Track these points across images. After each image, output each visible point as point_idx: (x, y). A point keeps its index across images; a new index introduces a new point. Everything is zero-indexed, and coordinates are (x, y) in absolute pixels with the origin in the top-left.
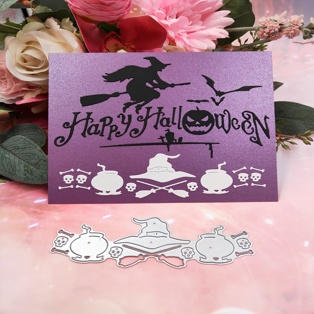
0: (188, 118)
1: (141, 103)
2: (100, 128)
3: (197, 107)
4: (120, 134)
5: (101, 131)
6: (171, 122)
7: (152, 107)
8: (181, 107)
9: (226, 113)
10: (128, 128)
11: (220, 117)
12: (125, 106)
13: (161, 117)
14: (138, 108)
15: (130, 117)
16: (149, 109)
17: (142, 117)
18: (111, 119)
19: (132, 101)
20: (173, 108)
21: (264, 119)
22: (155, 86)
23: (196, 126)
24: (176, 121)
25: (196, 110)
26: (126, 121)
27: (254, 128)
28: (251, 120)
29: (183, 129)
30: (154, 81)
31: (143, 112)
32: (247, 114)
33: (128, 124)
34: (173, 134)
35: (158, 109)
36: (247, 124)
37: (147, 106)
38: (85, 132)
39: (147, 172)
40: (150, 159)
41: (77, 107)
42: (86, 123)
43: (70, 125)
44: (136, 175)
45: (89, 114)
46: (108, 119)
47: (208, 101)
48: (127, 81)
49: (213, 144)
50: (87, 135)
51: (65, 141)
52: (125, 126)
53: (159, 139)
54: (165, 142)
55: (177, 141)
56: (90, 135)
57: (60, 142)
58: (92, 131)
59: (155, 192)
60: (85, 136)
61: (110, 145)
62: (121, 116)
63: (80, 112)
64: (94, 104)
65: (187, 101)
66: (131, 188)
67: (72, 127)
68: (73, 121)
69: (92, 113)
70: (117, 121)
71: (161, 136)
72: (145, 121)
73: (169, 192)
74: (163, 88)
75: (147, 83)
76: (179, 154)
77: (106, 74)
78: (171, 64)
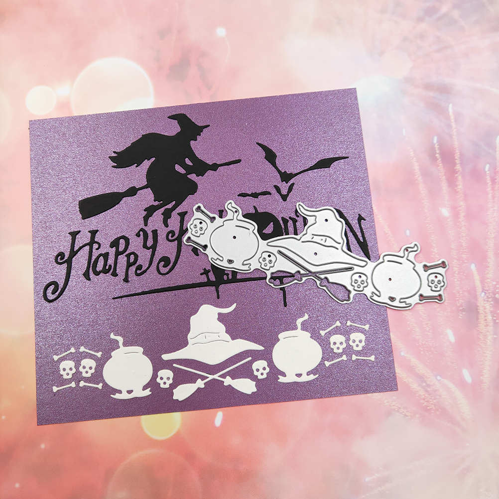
1: (170, 206)
2: (111, 261)
3: (255, 207)
4: (142, 270)
5: (113, 265)
7: (187, 212)
10: (153, 258)
11: (290, 223)
12: (146, 213)
14: (167, 215)
15: (155, 233)
16: (182, 216)
17: (172, 232)
18: (127, 240)
19: (157, 203)
20: (219, 211)
21: (357, 221)
22: (189, 170)
25: (254, 212)
26: (150, 243)
30: (187, 161)
31: (174, 223)
33: (154, 247)
38: (89, 270)
39: (188, 346)
40: (191, 318)
41: (76, 221)
42: (89, 252)
43: (66, 258)
44: (172, 352)
45: (94, 233)
46: (122, 241)
47: (269, 193)
48: (147, 164)
49: (285, 279)
50: (92, 275)
51: (59, 291)
52: (149, 253)
53: (201, 274)
54: (211, 280)
55: (230, 277)
56: (97, 275)
57: (53, 294)
58: (100, 267)
59: (203, 386)
60: (89, 279)
61: (129, 293)
62: (141, 233)
63: (79, 232)
64: (99, 214)
65: (238, 196)
66: (165, 380)
67: (69, 262)
68: (71, 249)
69: (98, 231)
70: (136, 245)
71: (205, 269)
72: (179, 240)
73: (225, 384)
74: (201, 173)
75: (176, 165)
76: (235, 304)
77: (114, 152)
78: (209, 126)
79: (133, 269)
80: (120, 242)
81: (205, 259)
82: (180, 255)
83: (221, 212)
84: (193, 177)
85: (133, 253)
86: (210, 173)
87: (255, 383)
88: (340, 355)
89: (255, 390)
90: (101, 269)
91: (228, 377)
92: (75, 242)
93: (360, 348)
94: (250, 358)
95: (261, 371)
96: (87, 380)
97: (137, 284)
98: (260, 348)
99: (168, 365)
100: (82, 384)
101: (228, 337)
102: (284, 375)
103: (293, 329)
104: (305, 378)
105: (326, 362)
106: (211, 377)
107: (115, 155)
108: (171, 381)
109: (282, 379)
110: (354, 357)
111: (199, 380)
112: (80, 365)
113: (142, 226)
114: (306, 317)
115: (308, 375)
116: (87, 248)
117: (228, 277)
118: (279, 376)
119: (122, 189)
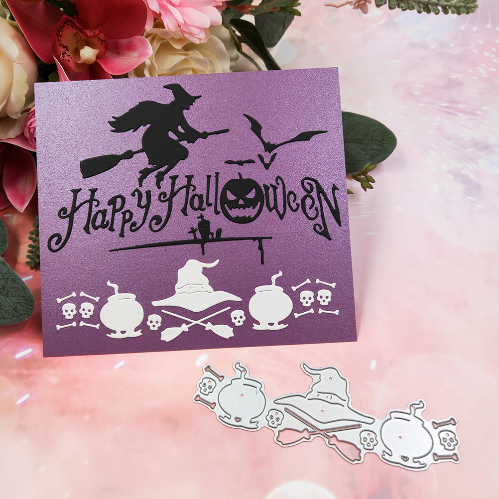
0: (228, 192)
2: (108, 217)
3: (239, 174)
4: (137, 226)
5: (110, 221)
6: (205, 202)
7: (178, 176)
8: (217, 174)
9: (279, 182)
10: (146, 216)
11: (271, 190)
12: (141, 175)
13: (191, 194)
14: (160, 178)
15: (149, 193)
16: (174, 178)
17: (164, 194)
18: (123, 200)
19: (150, 166)
20: (207, 176)
21: (331, 191)
22: (181, 137)
23: (240, 207)
24: (212, 200)
25: (238, 178)
26: (144, 202)
27: (319, 209)
28: (314, 194)
29: (222, 214)
30: (180, 129)
31: (166, 185)
32: (308, 183)
33: (147, 207)
34: (208, 223)
35: (187, 179)
36: (308, 202)
37: (171, 173)
38: (89, 224)
39: (175, 295)
40: (179, 270)
41: (77, 179)
42: (89, 208)
43: (68, 213)
44: (161, 300)
45: (93, 191)
46: (119, 200)
47: (254, 162)
48: (143, 129)
49: (263, 240)
50: (91, 229)
51: (62, 242)
52: (143, 211)
53: (189, 233)
54: (197, 238)
55: (215, 236)
56: (96, 230)
57: (56, 244)
58: (98, 222)
59: (187, 330)
60: (89, 233)
61: (124, 247)
62: (136, 193)
63: (81, 189)
64: (99, 174)
65: (225, 163)
66: (154, 323)
67: (71, 217)
68: (72, 205)
69: (97, 189)
70: (131, 203)
71: (192, 228)
72: (170, 201)
73: (206, 329)
74: (192, 141)
75: (170, 132)
76: (218, 260)
77: (113, 117)
78: (201, 96)
79: (128, 226)
80: (117, 201)
81: (193, 219)
82: (170, 214)
83: (209, 177)
84: (184, 143)
85: (128, 211)
86: (200, 140)
87: (232, 329)
88: (308, 308)
89: (232, 335)
90: (100, 224)
92: (76, 198)
93: (326, 303)
94: (229, 308)
95: (238, 319)
96: (86, 320)
97: (131, 239)
98: (239, 299)
99: (157, 310)
100: (82, 324)
101: (210, 289)
102: (258, 323)
103: (268, 284)
104: (276, 327)
105: (295, 314)
106: (194, 322)
107: (114, 120)
108: (159, 325)
109: (256, 327)
110: (321, 311)
111: (184, 324)
112: (80, 307)
113: (137, 187)
114: (281, 274)
116: (87, 204)
117: (213, 236)
118: (254, 324)
119: (120, 152)
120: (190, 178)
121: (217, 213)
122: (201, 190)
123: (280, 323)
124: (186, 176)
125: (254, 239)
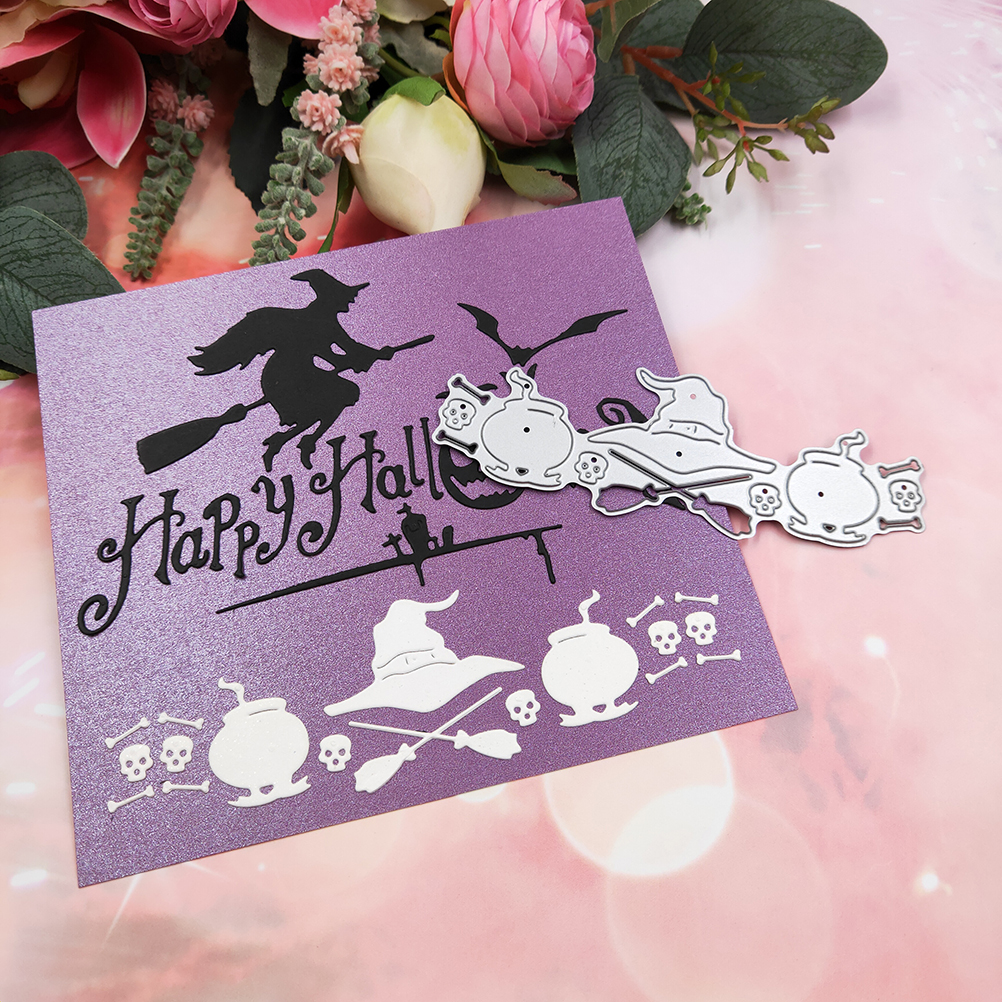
1: (310, 431)
2: (207, 544)
4: (270, 552)
5: (212, 551)
6: (408, 477)
7: (344, 437)
8: (424, 421)
10: (288, 527)
12: (267, 448)
13: (376, 469)
14: (307, 448)
15: (287, 481)
16: (337, 444)
17: (321, 477)
18: (235, 501)
19: (285, 429)
20: (404, 428)
22: (340, 363)
23: (482, 477)
24: (422, 473)
26: (280, 500)
29: (447, 497)
30: (336, 349)
31: (323, 459)
32: (612, 410)
33: (288, 508)
34: (421, 519)
35: (364, 441)
37: (331, 433)
38: (166, 565)
41: (133, 478)
42: (164, 532)
43: (119, 548)
44: (343, 699)
45: (169, 496)
46: (226, 506)
47: (494, 387)
48: (260, 362)
49: (544, 533)
50: (172, 575)
51: (109, 613)
52: (280, 519)
53: (385, 545)
54: (405, 553)
55: (441, 543)
56: (182, 573)
57: (97, 620)
58: (187, 556)
59: (413, 757)
60: (168, 583)
61: (247, 598)
62: (262, 485)
63: (142, 497)
64: (178, 460)
65: (437, 397)
66: (335, 755)
67: (126, 556)
68: (127, 531)
69: (177, 491)
70: (253, 507)
71: (390, 535)
72: (335, 488)
73: (457, 746)
74: (362, 367)
75: (316, 358)
76: (457, 592)
77: (197, 348)
78: (368, 284)
79: (251, 553)
80: (222, 507)
81: (389, 517)
82: (339, 516)
83: (408, 430)
84: (348, 374)
85: (249, 523)
86: (379, 364)
87: (515, 735)
88: (673, 658)
89: (518, 749)
90: (189, 560)
91: (460, 732)
92: (134, 517)
93: (709, 640)
94: (500, 689)
95: (525, 710)
97: (263, 579)
98: (516, 666)
99: (339, 724)
100: (167, 787)
101: (451, 655)
102: (570, 711)
103: (574, 623)
104: (613, 712)
105: (648, 676)
106: (427, 737)
107: (200, 353)
108: (348, 756)
109: (567, 721)
110: (701, 659)
111: (404, 745)
112: (161, 749)
113: (262, 472)
114: (596, 596)
115: (617, 705)
116: (160, 524)
117: (436, 545)
118: (561, 715)
119: (219, 411)
120: (369, 437)
121: (437, 496)
122: (396, 456)
123: (618, 702)
124: (361, 436)
125: (525, 535)
